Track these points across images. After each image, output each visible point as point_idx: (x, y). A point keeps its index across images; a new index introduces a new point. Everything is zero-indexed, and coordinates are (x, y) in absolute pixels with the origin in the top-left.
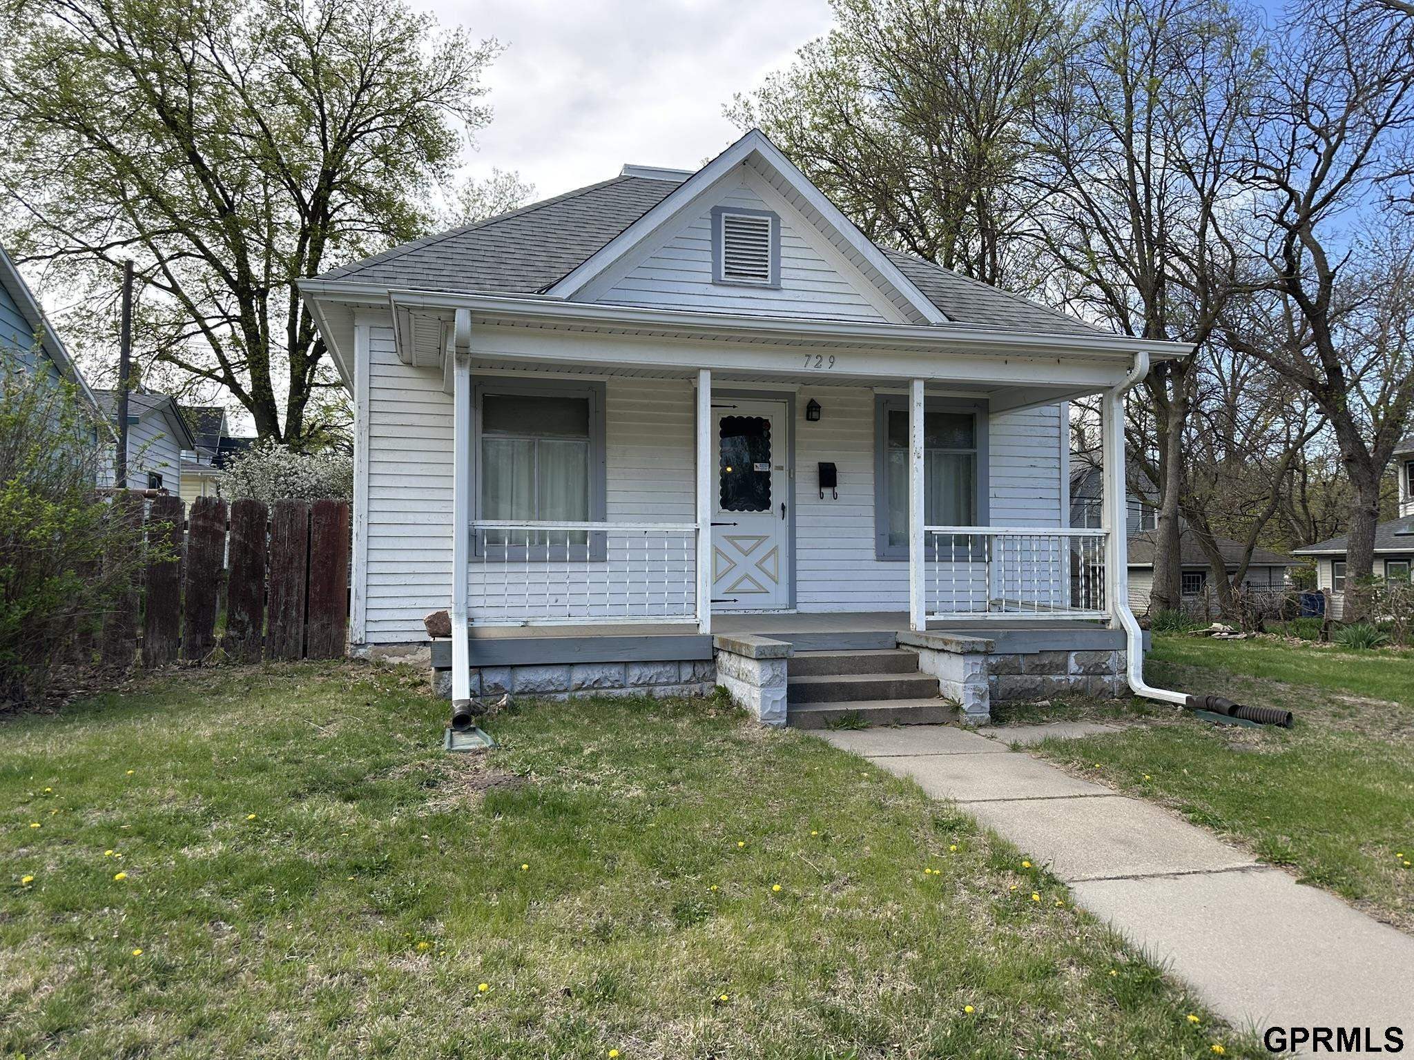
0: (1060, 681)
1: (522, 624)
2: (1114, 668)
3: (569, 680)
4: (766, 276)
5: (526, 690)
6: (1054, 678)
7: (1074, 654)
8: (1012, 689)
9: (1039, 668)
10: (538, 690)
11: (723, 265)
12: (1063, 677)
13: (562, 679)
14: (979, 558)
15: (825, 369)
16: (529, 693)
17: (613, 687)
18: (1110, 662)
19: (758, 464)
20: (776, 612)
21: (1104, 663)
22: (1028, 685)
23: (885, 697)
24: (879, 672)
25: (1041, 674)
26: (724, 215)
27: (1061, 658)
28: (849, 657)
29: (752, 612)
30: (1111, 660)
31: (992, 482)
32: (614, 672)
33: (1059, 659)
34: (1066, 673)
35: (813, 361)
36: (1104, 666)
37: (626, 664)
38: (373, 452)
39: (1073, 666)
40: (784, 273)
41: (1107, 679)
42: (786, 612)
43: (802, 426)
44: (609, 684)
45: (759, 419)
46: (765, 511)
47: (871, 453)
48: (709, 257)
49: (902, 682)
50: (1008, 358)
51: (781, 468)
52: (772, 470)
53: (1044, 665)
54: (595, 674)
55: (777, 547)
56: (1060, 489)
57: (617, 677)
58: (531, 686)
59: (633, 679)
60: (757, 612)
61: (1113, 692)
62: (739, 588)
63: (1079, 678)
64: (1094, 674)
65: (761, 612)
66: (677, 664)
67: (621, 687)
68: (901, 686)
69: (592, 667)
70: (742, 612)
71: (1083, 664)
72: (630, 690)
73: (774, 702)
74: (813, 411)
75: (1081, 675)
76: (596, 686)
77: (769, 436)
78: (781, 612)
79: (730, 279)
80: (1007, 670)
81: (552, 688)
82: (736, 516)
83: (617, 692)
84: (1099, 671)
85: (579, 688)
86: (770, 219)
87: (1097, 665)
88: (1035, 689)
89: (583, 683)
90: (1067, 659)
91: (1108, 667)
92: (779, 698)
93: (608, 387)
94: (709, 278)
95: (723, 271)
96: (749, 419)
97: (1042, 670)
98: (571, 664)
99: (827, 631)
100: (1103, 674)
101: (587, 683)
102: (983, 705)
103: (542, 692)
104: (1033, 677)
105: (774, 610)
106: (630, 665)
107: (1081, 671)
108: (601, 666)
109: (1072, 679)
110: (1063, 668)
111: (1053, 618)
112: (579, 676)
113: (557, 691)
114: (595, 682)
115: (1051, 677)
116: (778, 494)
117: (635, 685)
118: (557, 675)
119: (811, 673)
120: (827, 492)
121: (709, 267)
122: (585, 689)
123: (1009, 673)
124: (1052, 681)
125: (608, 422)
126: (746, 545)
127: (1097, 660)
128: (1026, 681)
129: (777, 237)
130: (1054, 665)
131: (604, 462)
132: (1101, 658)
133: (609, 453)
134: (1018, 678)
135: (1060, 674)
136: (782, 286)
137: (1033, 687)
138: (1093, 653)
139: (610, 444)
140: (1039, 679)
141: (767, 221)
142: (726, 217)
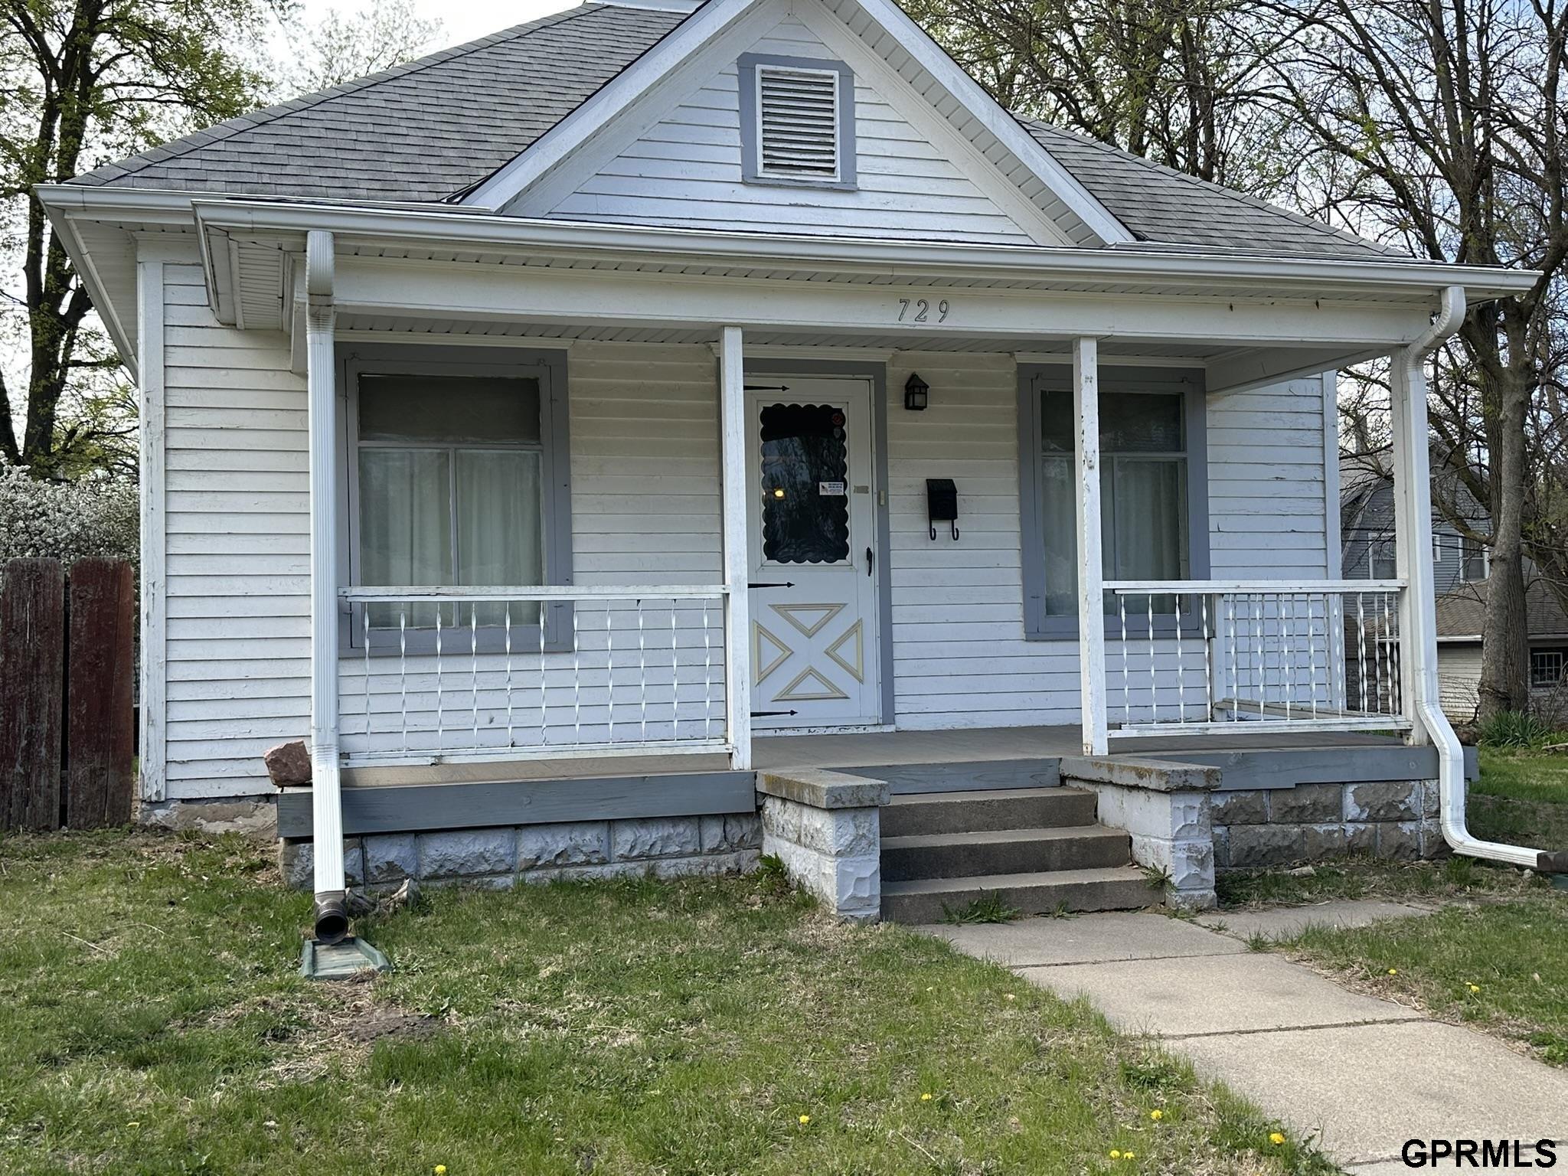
0: (1330, 833)
1: (433, 760)
2: (1419, 810)
3: (514, 854)
4: (832, 170)
5: (442, 872)
6: (1321, 828)
7: (1352, 788)
8: (1252, 848)
9: (1295, 812)
10: (462, 872)
11: (760, 152)
12: (1335, 827)
13: (501, 851)
14: (1192, 633)
15: (933, 322)
16: (446, 876)
17: (588, 863)
18: (1411, 800)
19: (826, 484)
20: (861, 731)
21: (1402, 802)
22: (1278, 841)
23: (1043, 868)
24: (1033, 826)
25: (1299, 823)
26: (759, 67)
27: (1330, 795)
28: (983, 803)
29: (821, 732)
30: (1413, 796)
31: (1213, 506)
32: (590, 838)
33: (1328, 797)
34: (1340, 820)
35: (913, 311)
36: (1402, 807)
37: (610, 823)
38: (172, 475)
39: (1351, 808)
40: (861, 164)
41: (1407, 827)
42: (878, 730)
43: (899, 418)
44: (582, 858)
45: (826, 408)
46: (839, 562)
47: (1011, 463)
48: (735, 137)
49: (1070, 841)
50: (1232, 300)
51: (863, 490)
52: (850, 493)
53: (1303, 808)
54: (559, 842)
55: (860, 621)
56: (1324, 515)
57: (596, 845)
58: (449, 866)
59: (622, 849)
60: (829, 731)
61: (1418, 850)
62: (798, 691)
63: (1362, 827)
64: (1386, 820)
65: (835, 731)
66: (696, 820)
67: (603, 862)
68: (1069, 848)
69: (554, 830)
70: (805, 732)
71: (1367, 804)
72: (618, 867)
73: (859, 880)
74: (915, 393)
75: (1364, 822)
76: (559, 862)
77: (843, 436)
78: (870, 730)
79: (773, 175)
80: (1243, 817)
81: (485, 867)
82: (790, 571)
83: (595, 871)
84: (1395, 814)
85: (531, 867)
86: (836, 74)
87: (1391, 806)
88: (1289, 847)
89: (538, 858)
90: (1340, 797)
91: (1408, 809)
92: (868, 874)
93: (571, 359)
94: (737, 174)
95: (761, 161)
96: (810, 407)
97: (1299, 815)
98: (517, 827)
99: (947, 760)
100: (1401, 819)
101: (545, 857)
102: (1204, 876)
103: (468, 875)
104: (1285, 827)
105: (858, 726)
106: (617, 826)
107: (1365, 815)
108: (568, 828)
109: (1350, 829)
110: (1335, 810)
111: (1316, 729)
112: (530, 845)
113: (493, 873)
114: (558, 856)
115: (1316, 827)
116: (860, 532)
117: (626, 859)
118: (494, 845)
119: (921, 830)
120: (942, 527)
121: (736, 156)
122: (542, 867)
123: (1247, 823)
124: (1317, 833)
125: (573, 418)
126: (809, 619)
127: (1390, 797)
128: (1274, 834)
129: (849, 105)
130: (1319, 807)
131: (568, 485)
132: (1397, 793)
133: (575, 470)
134: (1262, 829)
135: (1331, 822)
136: (860, 185)
137: (1286, 843)
138: (1384, 785)
139: (578, 455)
140: (1296, 830)
141: (832, 77)
142: (763, 72)
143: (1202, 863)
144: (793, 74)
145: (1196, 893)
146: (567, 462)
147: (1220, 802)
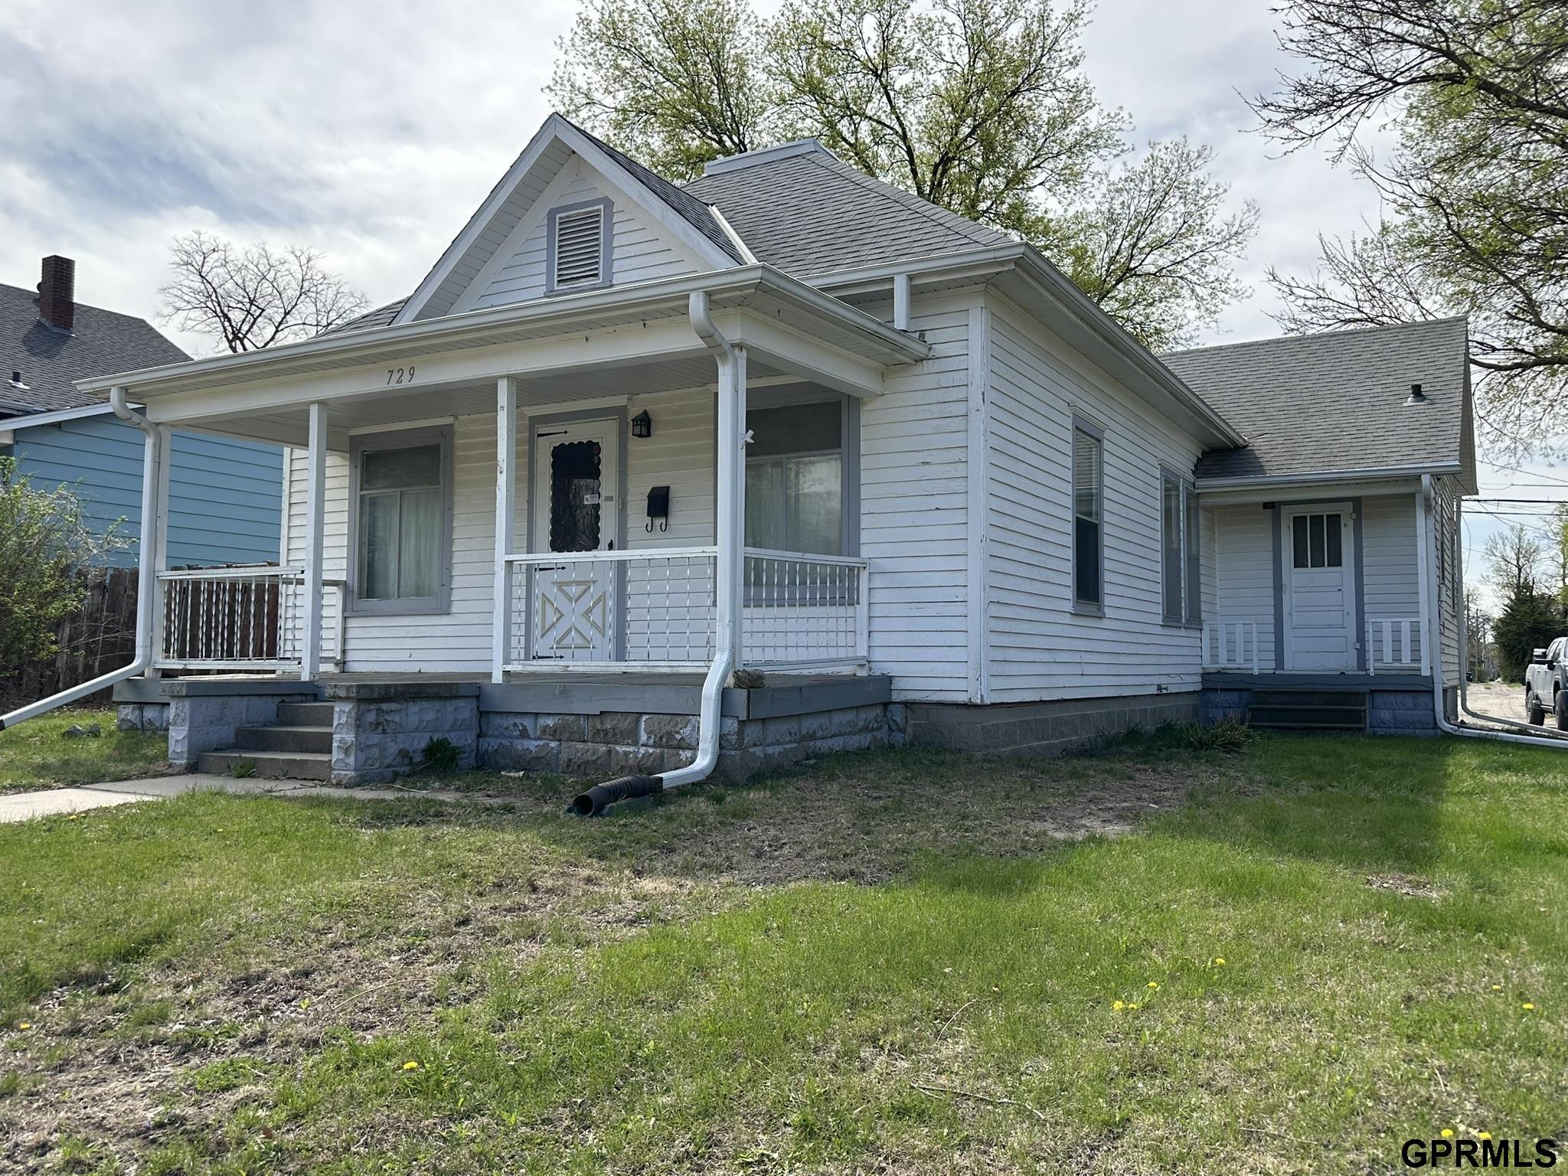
0: (626, 754)
4: (596, 275)
6: (621, 749)
7: (646, 717)
8: (570, 760)
9: (602, 735)
11: (556, 273)
12: (631, 749)
15: (407, 381)
18: (686, 731)
19: (588, 497)
21: (678, 732)
22: (589, 757)
25: (606, 743)
26: (558, 216)
27: (628, 722)
30: (689, 728)
33: (625, 724)
34: (636, 743)
35: (395, 376)
36: (678, 737)
39: (643, 735)
40: (615, 266)
41: (685, 755)
43: (636, 445)
45: (590, 442)
48: (544, 268)
50: (587, 333)
51: (609, 499)
52: (602, 501)
53: (606, 732)
55: (604, 594)
56: (967, 492)
62: (566, 642)
63: (651, 751)
64: (670, 747)
71: (653, 732)
73: (176, 741)
74: (644, 425)
75: (652, 746)
77: (599, 462)
79: (564, 287)
80: (567, 735)
84: (676, 743)
86: (601, 207)
88: (595, 762)
90: (637, 722)
91: (683, 739)
93: (456, 428)
94: (543, 292)
95: (556, 279)
96: (580, 444)
97: (605, 736)
100: (679, 747)
104: (596, 746)
107: (652, 741)
109: (642, 750)
110: (632, 736)
115: (618, 748)
116: (607, 529)
120: (658, 521)
121: (543, 279)
123: (569, 740)
124: (617, 752)
125: (458, 466)
127: (668, 728)
128: (587, 751)
129: (610, 226)
130: (617, 731)
131: (451, 509)
132: (676, 724)
133: (456, 499)
134: (580, 746)
135: (628, 744)
136: (614, 282)
137: (594, 758)
138: (669, 717)
139: (457, 489)
140: (603, 748)
141: (599, 210)
142: (561, 218)
143: (347, 751)
144: (577, 215)
145: (343, 772)
146: (451, 495)
147: (551, 722)
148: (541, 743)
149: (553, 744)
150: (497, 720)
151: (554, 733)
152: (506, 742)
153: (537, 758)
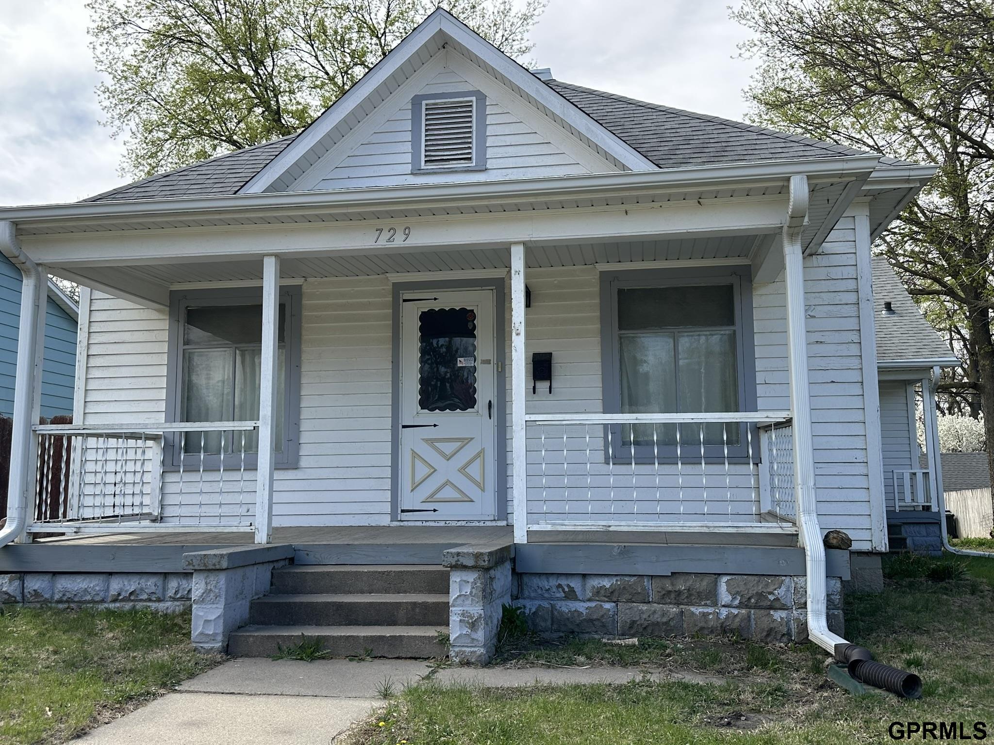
0: (705, 615)
2: (789, 600)
3: (107, 590)
4: (470, 159)
5: (65, 599)
6: (697, 610)
7: (725, 579)
8: (634, 622)
9: (673, 596)
10: (76, 599)
11: (423, 153)
12: (710, 610)
13: (97, 588)
14: (738, 459)
15: (399, 242)
16: (67, 601)
17: (150, 600)
18: (781, 592)
19: (462, 359)
20: (481, 524)
21: (771, 593)
22: (657, 618)
23: (393, 623)
25: (678, 604)
26: (424, 102)
27: (705, 583)
29: (454, 524)
30: (783, 588)
31: (759, 365)
32: (150, 584)
33: (703, 585)
34: (715, 604)
35: (385, 235)
36: (771, 597)
37: (166, 575)
38: (90, 369)
39: (725, 596)
40: (490, 153)
41: (778, 615)
42: (494, 524)
44: (145, 597)
45: (463, 310)
46: (469, 410)
47: (597, 340)
48: (408, 147)
49: (415, 604)
50: (628, 208)
52: (478, 365)
53: (679, 593)
54: (131, 585)
55: (483, 449)
56: (861, 369)
57: (153, 589)
58: (68, 595)
60: (459, 524)
61: (789, 634)
62: (439, 496)
63: (735, 611)
64: (757, 607)
65: (463, 523)
67: (159, 600)
68: (413, 610)
69: (130, 577)
70: (442, 524)
71: (738, 593)
72: (169, 604)
73: (207, 621)
75: (737, 607)
76: (132, 598)
77: (474, 327)
78: (488, 524)
79: (431, 166)
80: (628, 596)
81: (88, 598)
82: (437, 416)
83: (154, 606)
84: (766, 603)
85: (115, 601)
86: (474, 99)
87: (760, 595)
88: (666, 623)
89: (119, 594)
90: (716, 584)
91: (777, 599)
92: (213, 618)
93: (305, 289)
94: (408, 168)
95: (423, 159)
96: (452, 310)
97: (677, 598)
98: (111, 574)
100: (771, 608)
101: (123, 594)
102: (474, 636)
103: (79, 602)
104: (665, 607)
105: (479, 521)
106: (170, 577)
107: (737, 602)
108: (139, 577)
109: (724, 612)
110: (712, 596)
112: (116, 585)
113: (93, 601)
114: (131, 594)
115: (693, 609)
116: (485, 391)
117: (174, 599)
118: (93, 584)
120: (543, 386)
121: (408, 158)
122: (123, 600)
123: (630, 601)
124: (693, 613)
125: (305, 325)
126: (448, 448)
127: (759, 588)
128: (654, 612)
129: (482, 117)
130: (693, 592)
131: (299, 366)
132: (767, 585)
133: (304, 357)
134: (645, 607)
135: (706, 605)
136: (488, 166)
137: (665, 620)
138: (756, 578)
139: (304, 347)
140: (674, 610)
141: (471, 101)
142: (427, 105)
143: (473, 626)
144: (445, 103)
145: (468, 649)
146: (299, 352)
147: (607, 583)
148: (593, 604)
149: (607, 606)
150: (536, 582)
151: (611, 595)
152: (545, 604)
153: (591, 621)
